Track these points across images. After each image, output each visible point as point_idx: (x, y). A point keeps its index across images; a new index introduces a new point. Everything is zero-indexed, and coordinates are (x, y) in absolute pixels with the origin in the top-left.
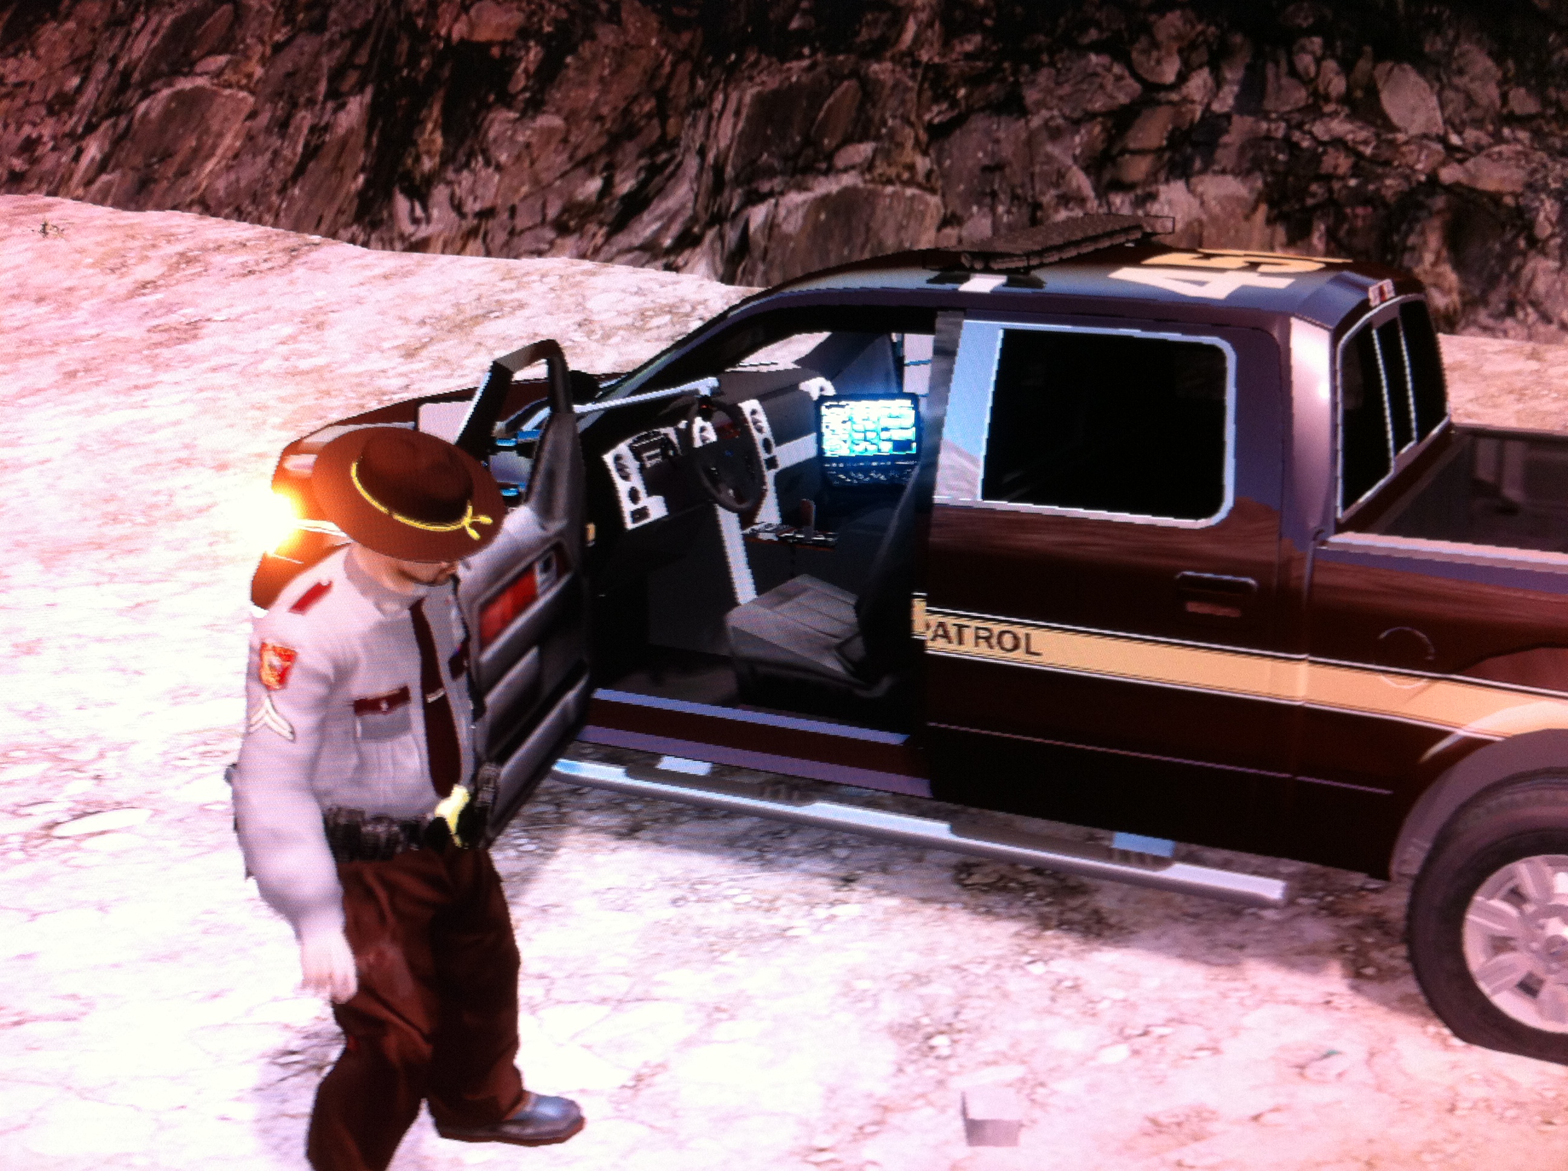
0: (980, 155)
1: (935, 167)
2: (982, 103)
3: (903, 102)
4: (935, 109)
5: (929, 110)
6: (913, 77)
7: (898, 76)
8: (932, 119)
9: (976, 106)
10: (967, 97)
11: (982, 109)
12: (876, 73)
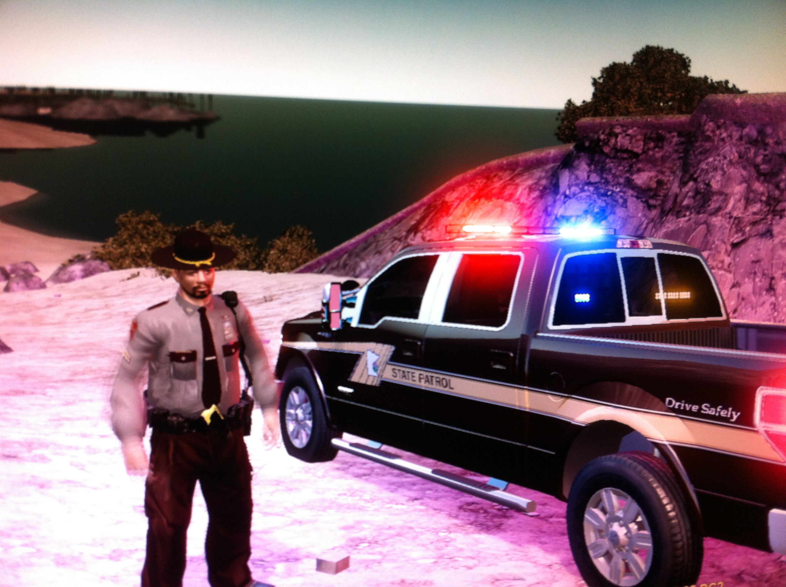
0: (751, 256)
1: (732, 262)
2: (755, 233)
3: (723, 233)
4: (736, 236)
5: (733, 236)
6: (729, 223)
7: (723, 222)
8: (734, 240)
9: (753, 235)
10: (750, 231)
11: (756, 236)
12: (714, 221)
